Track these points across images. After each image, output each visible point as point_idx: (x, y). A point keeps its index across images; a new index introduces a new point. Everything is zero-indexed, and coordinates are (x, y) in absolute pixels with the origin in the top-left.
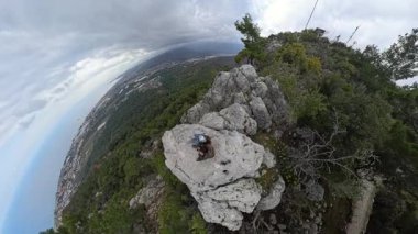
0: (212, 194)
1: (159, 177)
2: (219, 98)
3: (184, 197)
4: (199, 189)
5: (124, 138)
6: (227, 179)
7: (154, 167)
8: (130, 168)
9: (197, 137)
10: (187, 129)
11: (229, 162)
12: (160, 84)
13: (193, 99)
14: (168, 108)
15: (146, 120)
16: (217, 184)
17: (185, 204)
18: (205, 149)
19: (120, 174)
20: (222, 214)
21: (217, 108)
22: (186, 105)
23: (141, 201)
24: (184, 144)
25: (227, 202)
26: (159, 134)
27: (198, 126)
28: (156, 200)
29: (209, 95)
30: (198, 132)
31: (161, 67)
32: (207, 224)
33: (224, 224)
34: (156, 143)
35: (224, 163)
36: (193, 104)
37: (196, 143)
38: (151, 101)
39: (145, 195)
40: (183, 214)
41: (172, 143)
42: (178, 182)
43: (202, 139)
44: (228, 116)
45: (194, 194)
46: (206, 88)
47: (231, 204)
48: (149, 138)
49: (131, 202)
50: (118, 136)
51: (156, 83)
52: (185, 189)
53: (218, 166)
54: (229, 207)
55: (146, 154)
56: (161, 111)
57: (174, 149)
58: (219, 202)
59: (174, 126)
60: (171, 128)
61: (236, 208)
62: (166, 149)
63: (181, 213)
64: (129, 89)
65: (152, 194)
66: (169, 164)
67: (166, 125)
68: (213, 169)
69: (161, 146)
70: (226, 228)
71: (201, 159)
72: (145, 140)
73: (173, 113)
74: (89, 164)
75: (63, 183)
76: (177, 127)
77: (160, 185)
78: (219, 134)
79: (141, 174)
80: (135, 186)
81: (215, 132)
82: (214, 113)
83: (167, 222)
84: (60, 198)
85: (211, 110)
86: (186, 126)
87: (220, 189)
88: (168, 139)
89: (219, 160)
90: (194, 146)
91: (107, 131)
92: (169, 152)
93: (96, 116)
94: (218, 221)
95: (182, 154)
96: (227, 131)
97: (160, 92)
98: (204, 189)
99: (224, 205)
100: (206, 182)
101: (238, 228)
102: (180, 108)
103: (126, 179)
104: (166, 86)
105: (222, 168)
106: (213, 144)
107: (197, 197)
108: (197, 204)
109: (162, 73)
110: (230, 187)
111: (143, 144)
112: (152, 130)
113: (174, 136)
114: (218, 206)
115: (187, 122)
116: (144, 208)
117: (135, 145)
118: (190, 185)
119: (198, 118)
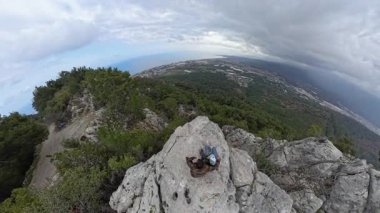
0: (151, 177)
1: (166, 124)
2: (282, 161)
3: (150, 149)
4: (157, 163)
5: (187, 88)
6: (167, 198)
7: (174, 119)
8: (169, 102)
9: (213, 151)
10: (218, 137)
11: (189, 202)
12: (246, 86)
13: (256, 127)
14: (229, 108)
15: (208, 96)
16: (162, 183)
17: (145, 150)
18: (201, 165)
19: (163, 97)
20: (130, 187)
21: (264, 166)
22: (244, 123)
23: (148, 115)
24: (201, 139)
25: (141, 195)
26: (202, 112)
27: (226, 147)
28: (149, 126)
29: (276, 144)
30: (219, 151)
31: (261, 74)
32: (125, 170)
33: (120, 188)
34: (193, 113)
35: (186, 193)
36: (250, 130)
37: (206, 152)
38: (226, 90)
39: (152, 117)
40: (137, 148)
41: (197, 127)
42: (164, 142)
43: (213, 159)
44: (259, 189)
45: (153, 158)
46: (283, 135)
47: (137, 200)
48: (194, 106)
49: (147, 109)
50: (186, 84)
51: (244, 82)
52: (158, 149)
53: (182, 185)
54: (135, 197)
55: (182, 109)
56: (222, 103)
57: (194, 130)
58: (143, 185)
59: (215, 122)
60: (211, 120)
61: (132, 206)
62: (191, 123)
63: (139, 146)
64: (222, 68)
65: (153, 123)
66: (179, 130)
67: (212, 114)
68: (178, 179)
69: (192, 118)
70: (115, 190)
71: (189, 160)
72: (192, 103)
73: (227, 114)
74: (164, 78)
75: (150, 71)
76: (216, 126)
77: (161, 127)
78: (226, 180)
79: (166, 111)
80: (158, 109)
81: (226, 173)
82: (254, 165)
83: (133, 136)
84: (144, 73)
85: (256, 158)
86: (221, 134)
87: (156, 188)
88: (201, 122)
89: (190, 186)
90: (201, 151)
91: (186, 76)
92: (189, 126)
93: (192, 65)
94: (124, 182)
95: (190, 140)
96: (233, 193)
97: (239, 91)
98: (158, 168)
99: (138, 192)
100: (165, 171)
101: (111, 203)
102: (237, 119)
103: (161, 102)
104: (249, 91)
105: (181, 192)
106: (209, 174)
107: (150, 161)
108: (144, 161)
109: (258, 79)
110: (156, 201)
111: (189, 103)
112: (202, 105)
113: (206, 126)
114: (139, 183)
115: (225, 134)
116: (143, 118)
117: (185, 98)
118: (161, 153)
119: (237, 144)
